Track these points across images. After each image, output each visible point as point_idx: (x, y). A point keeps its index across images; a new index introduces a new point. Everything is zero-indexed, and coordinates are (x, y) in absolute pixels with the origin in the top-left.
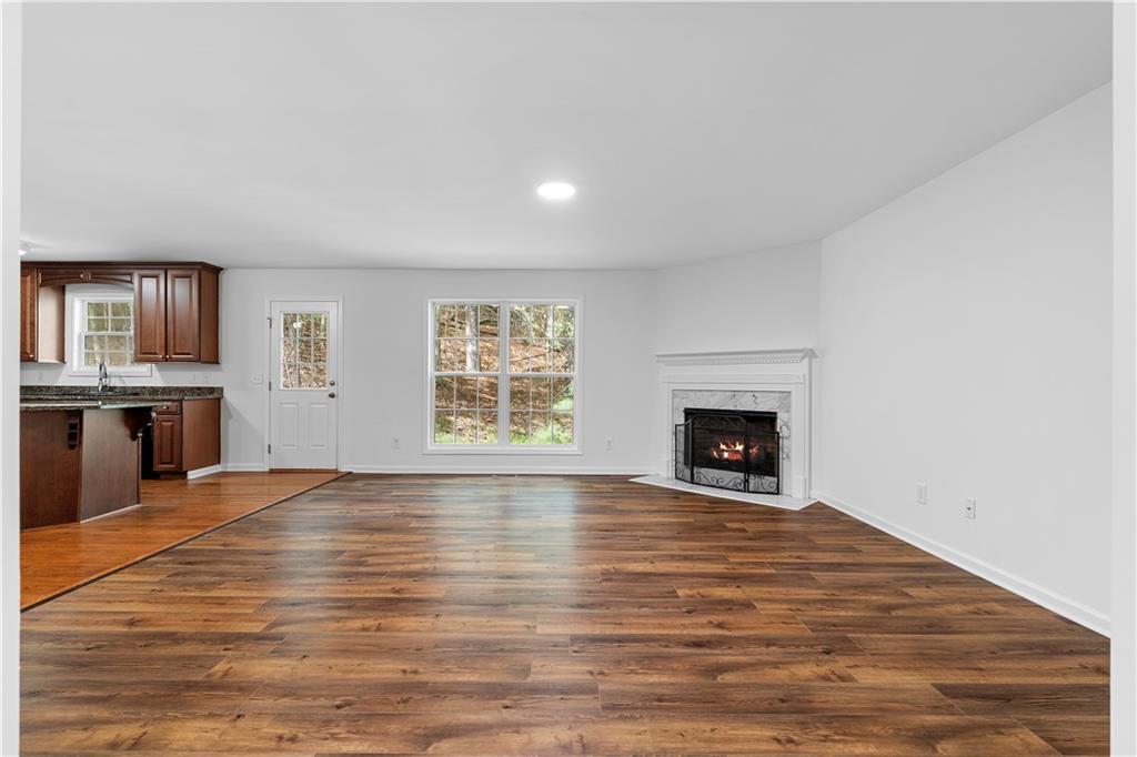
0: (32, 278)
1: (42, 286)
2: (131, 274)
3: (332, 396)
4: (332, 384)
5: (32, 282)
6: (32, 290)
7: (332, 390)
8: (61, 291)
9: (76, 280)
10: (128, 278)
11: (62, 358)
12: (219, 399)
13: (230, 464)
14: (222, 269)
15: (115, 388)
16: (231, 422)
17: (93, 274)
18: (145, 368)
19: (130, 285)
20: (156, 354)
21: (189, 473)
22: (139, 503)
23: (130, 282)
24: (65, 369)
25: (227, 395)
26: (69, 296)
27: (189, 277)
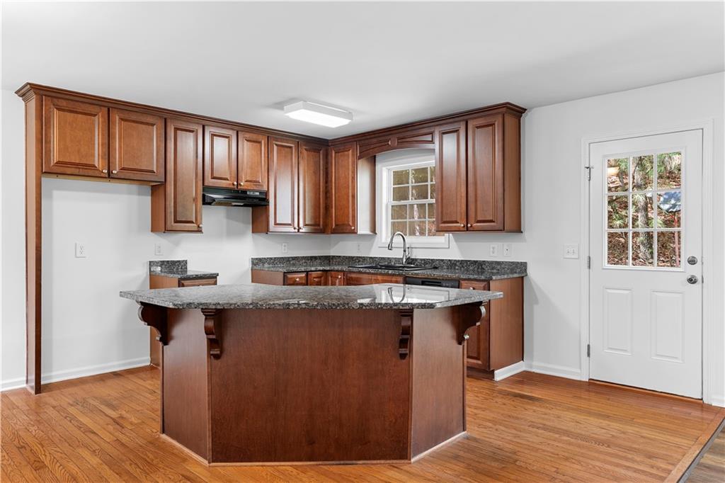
0: (353, 152)
1: (360, 158)
2: (432, 133)
3: (692, 281)
4: (692, 261)
5: (353, 155)
6: (353, 163)
7: (694, 271)
8: (373, 161)
9: (385, 147)
10: (429, 138)
11: (374, 230)
12: (522, 278)
13: (535, 363)
14: (526, 110)
15: (416, 260)
16: (536, 307)
17: (399, 139)
18: (443, 239)
19: (430, 146)
20: (457, 222)
21: (496, 372)
22: (464, 430)
23: (432, 142)
24: (376, 240)
25: (532, 272)
26: (378, 166)
27: (492, 125)
